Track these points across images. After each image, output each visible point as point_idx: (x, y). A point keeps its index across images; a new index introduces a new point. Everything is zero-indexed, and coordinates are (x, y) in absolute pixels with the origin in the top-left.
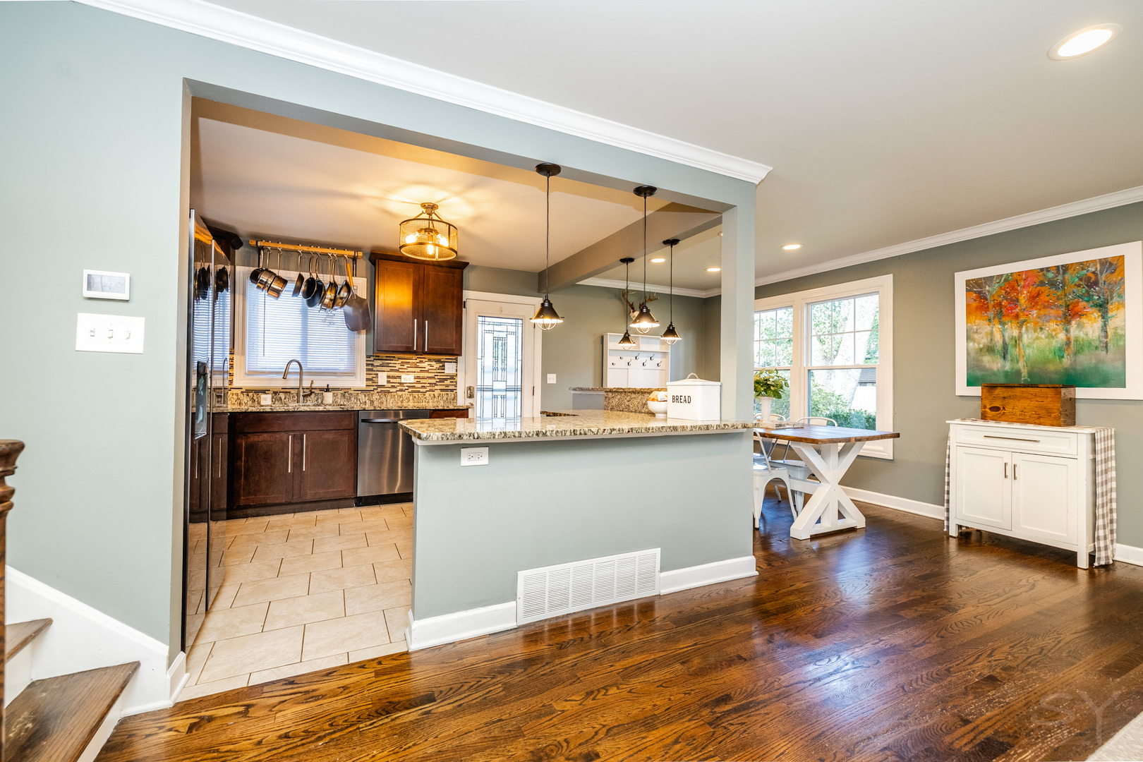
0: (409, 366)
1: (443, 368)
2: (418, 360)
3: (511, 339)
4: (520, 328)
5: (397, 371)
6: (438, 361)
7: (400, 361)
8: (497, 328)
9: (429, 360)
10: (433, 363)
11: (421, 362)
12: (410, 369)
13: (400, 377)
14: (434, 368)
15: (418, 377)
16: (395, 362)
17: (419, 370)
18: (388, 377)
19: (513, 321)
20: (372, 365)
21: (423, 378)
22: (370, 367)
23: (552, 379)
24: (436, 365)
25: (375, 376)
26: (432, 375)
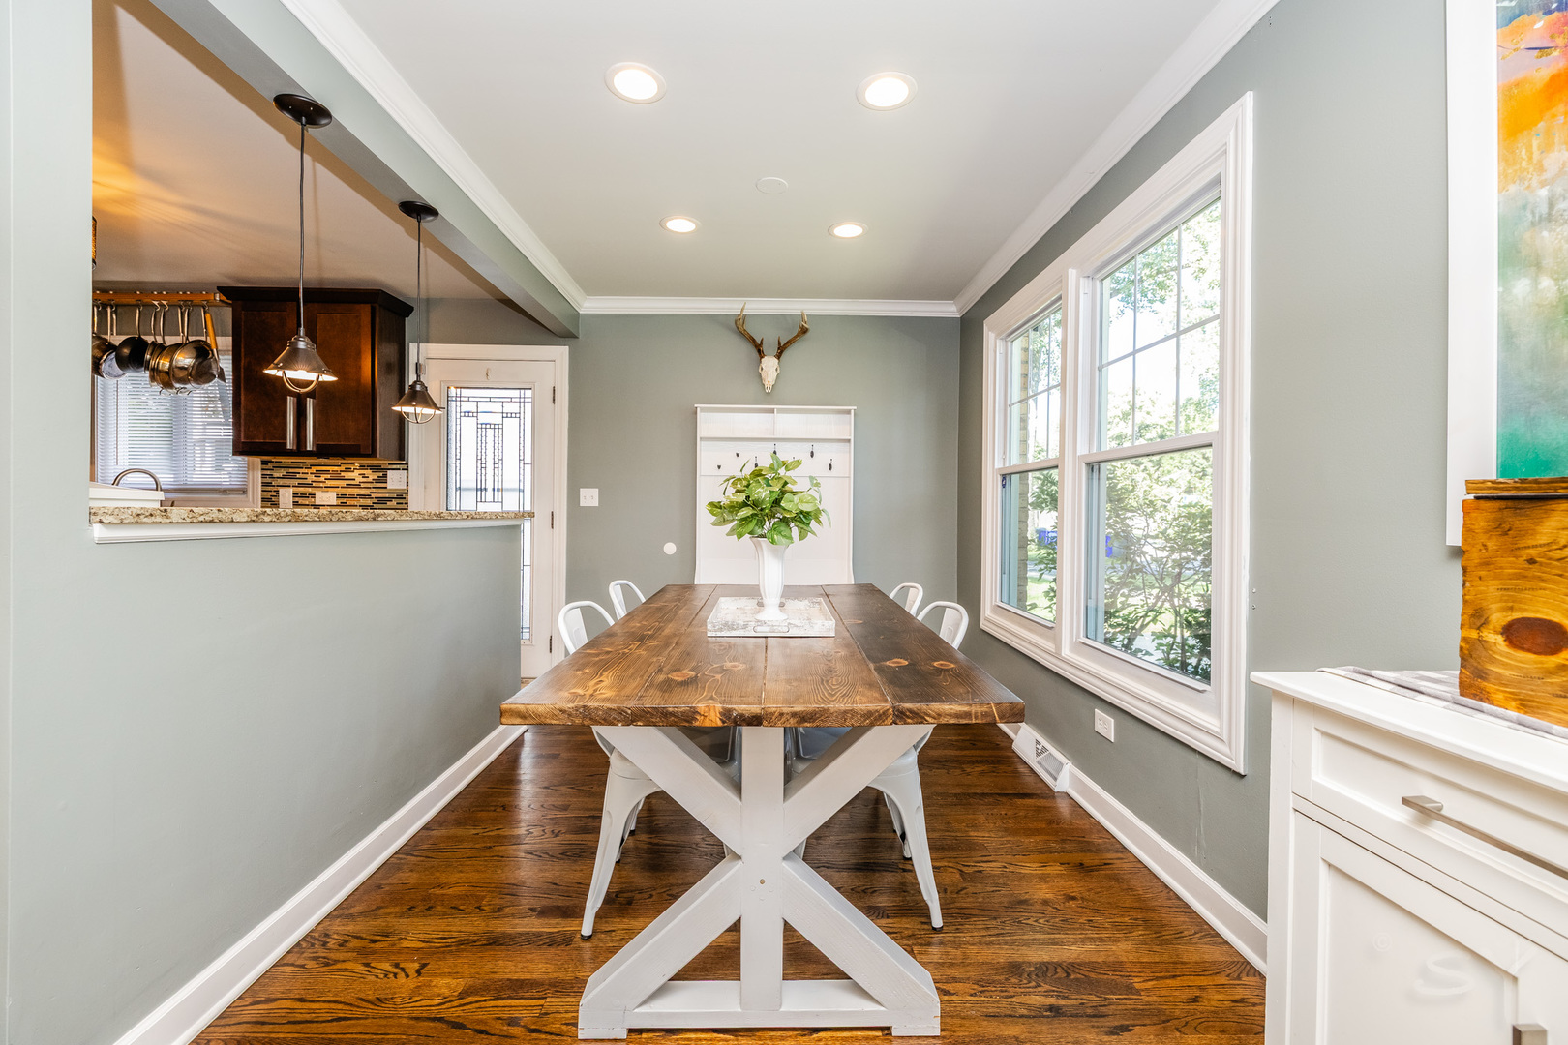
0: (329, 476)
1: (384, 479)
2: (343, 468)
3: (511, 425)
4: (528, 406)
5: (309, 485)
6: (375, 468)
7: (314, 469)
8: (483, 407)
9: (362, 467)
10: (368, 472)
11: (348, 470)
12: (329, 483)
13: (313, 496)
14: (370, 479)
15: (343, 496)
16: (306, 471)
17: (344, 483)
18: (295, 495)
19: (516, 393)
20: (271, 477)
21: (352, 497)
22: (269, 480)
23: (590, 497)
24: (372, 476)
25: (274, 494)
26: (367, 491)
